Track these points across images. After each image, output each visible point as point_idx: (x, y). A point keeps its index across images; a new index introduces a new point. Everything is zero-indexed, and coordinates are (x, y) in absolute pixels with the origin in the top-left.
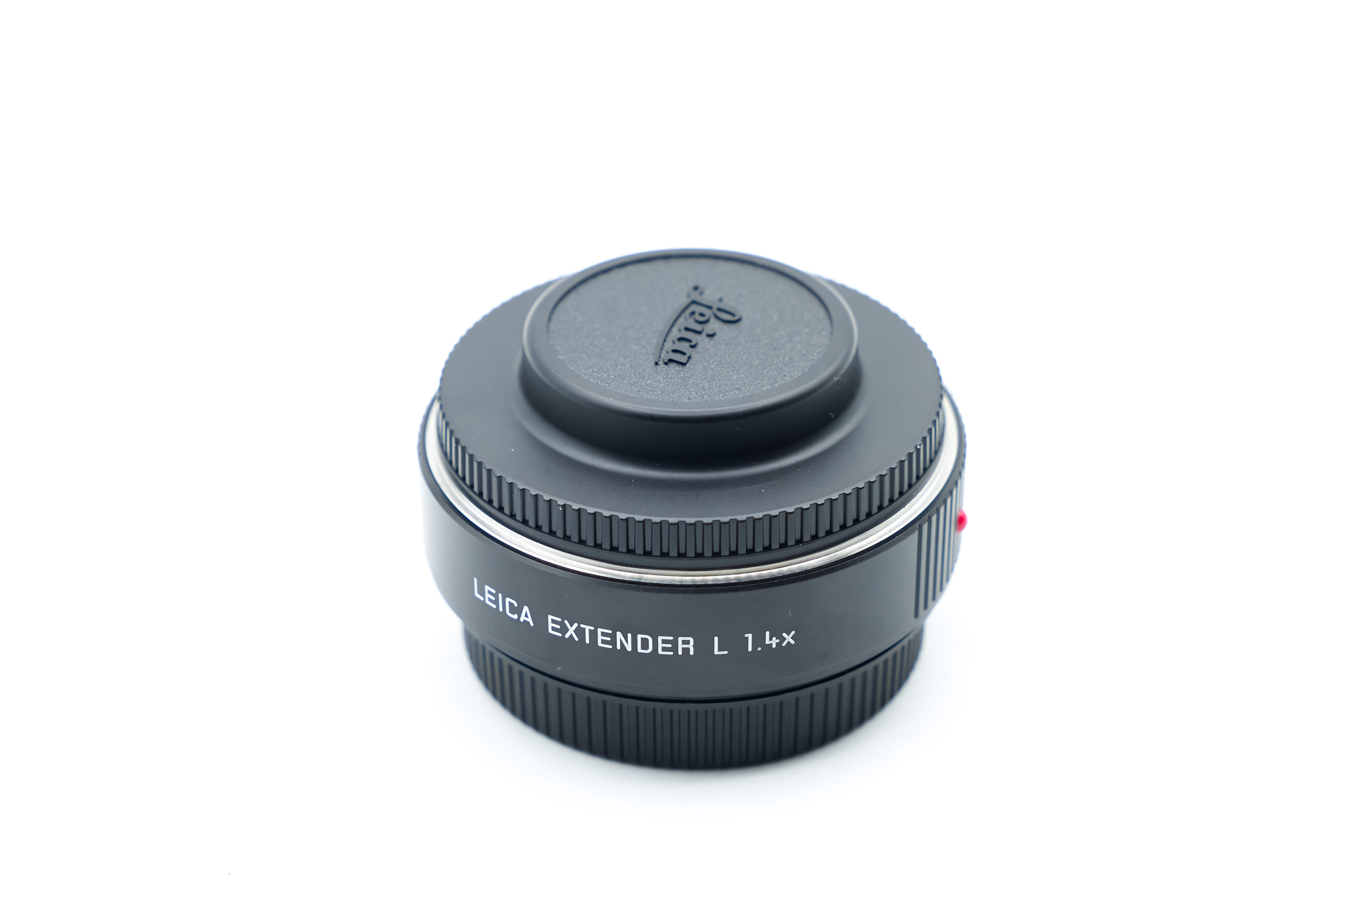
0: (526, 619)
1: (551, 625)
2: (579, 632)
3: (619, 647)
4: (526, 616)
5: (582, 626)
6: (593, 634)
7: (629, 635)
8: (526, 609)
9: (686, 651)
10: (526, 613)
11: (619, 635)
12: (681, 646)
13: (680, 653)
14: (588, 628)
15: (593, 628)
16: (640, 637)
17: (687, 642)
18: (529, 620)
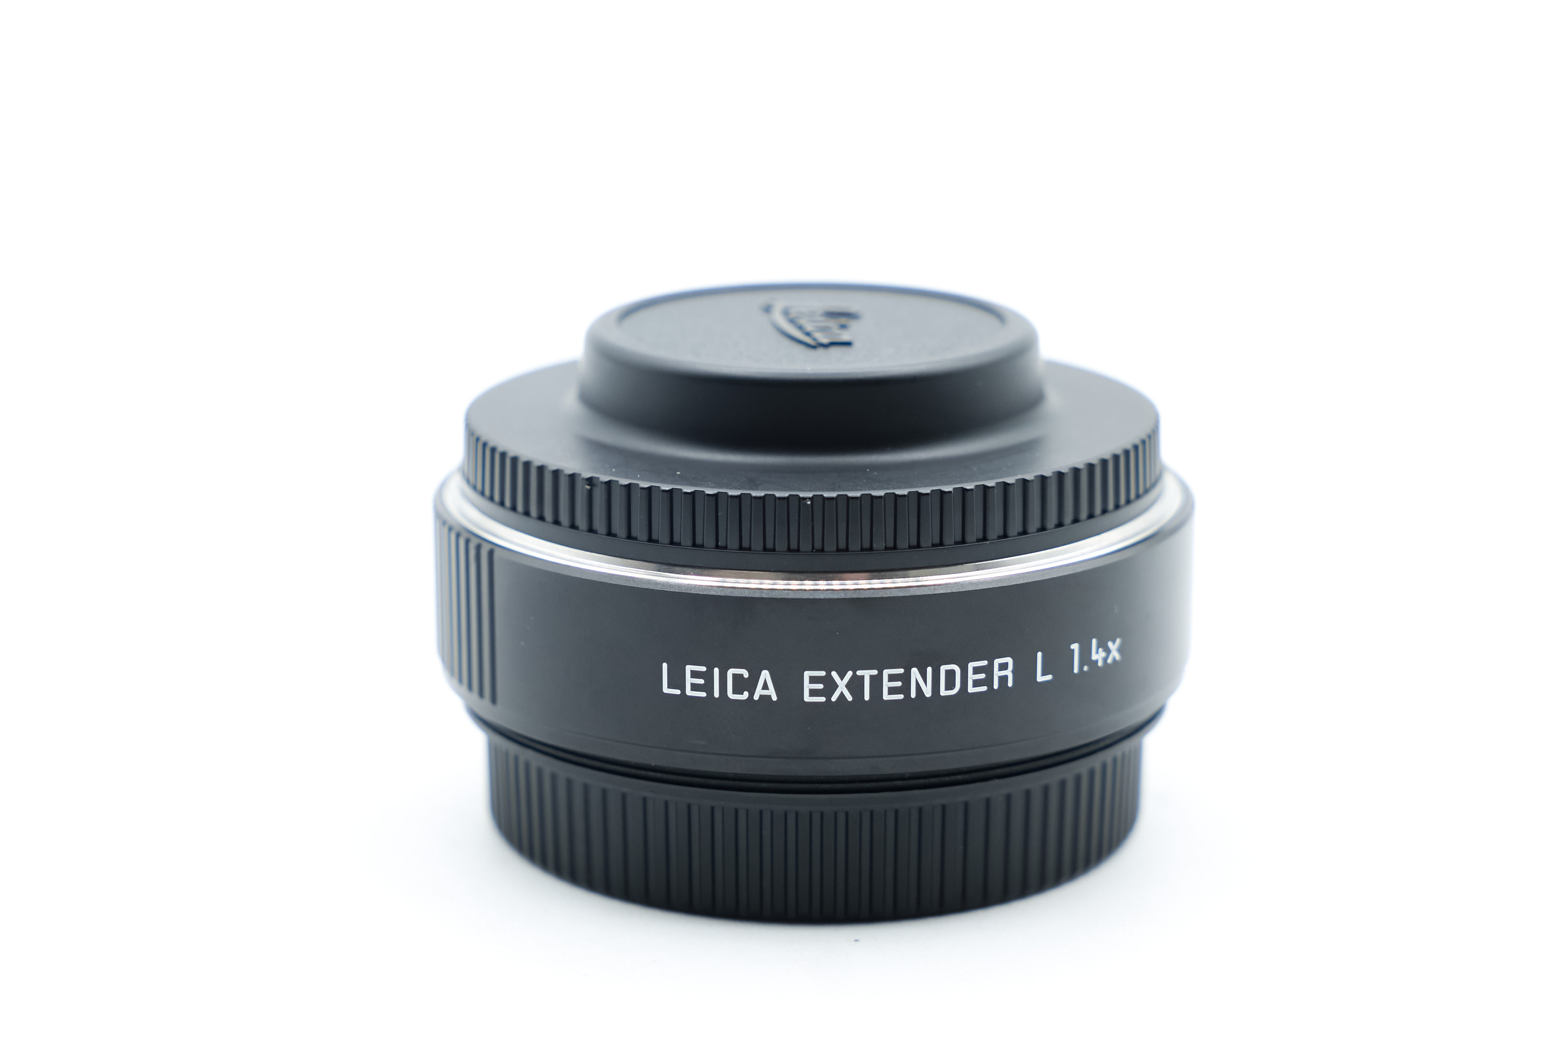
0: (765, 692)
1: (807, 686)
2: (855, 685)
3: (913, 695)
4: (765, 687)
5: (859, 673)
6: (876, 682)
7: (929, 670)
8: (765, 675)
9: (1003, 680)
10: (765, 683)
11: (915, 672)
12: (997, 673)
13: (996, 686)
14: (867, 674)
15: (875, 672)
16: (943, 669)
17: (1003, 667)
18: (772, 692)
